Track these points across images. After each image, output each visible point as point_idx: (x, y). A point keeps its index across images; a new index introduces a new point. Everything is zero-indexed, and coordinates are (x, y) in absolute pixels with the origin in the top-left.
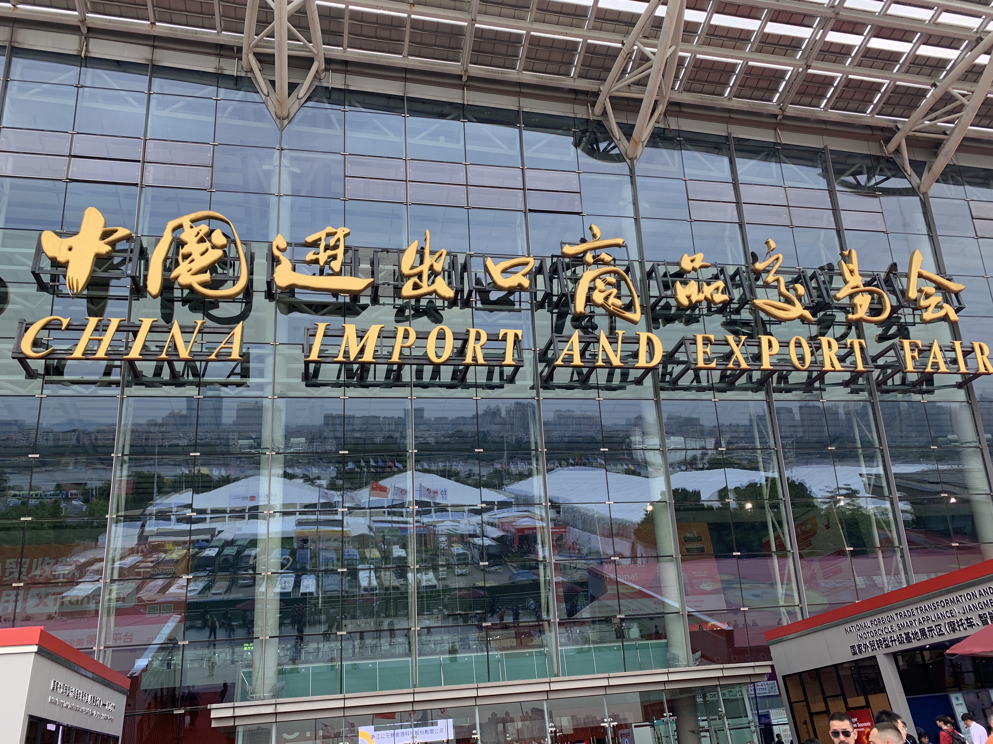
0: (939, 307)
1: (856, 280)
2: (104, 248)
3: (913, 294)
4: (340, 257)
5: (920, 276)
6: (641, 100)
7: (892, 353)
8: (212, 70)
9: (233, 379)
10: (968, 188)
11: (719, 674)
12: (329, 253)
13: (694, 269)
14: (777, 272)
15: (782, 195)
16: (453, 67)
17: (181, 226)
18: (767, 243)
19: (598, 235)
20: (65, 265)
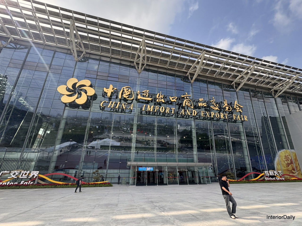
0: (239, 110)
1: (226, 104)
2: (113, 91)
3: (235, 107)
4: (147, 95)
5: (236, 104)
6: (195, 74)
7: (231, 116)
8: (129, 65)
9: (129, 112)
10: (244, 91)
11: (204, 164)
12: (146, 94)
13: (201, 101)
14: (214, 102)
15: (215, 90)
16: (166, 67)
17: (124, 88)
18: (212, 97)
19: (187, 94)
20: (107, 93)
